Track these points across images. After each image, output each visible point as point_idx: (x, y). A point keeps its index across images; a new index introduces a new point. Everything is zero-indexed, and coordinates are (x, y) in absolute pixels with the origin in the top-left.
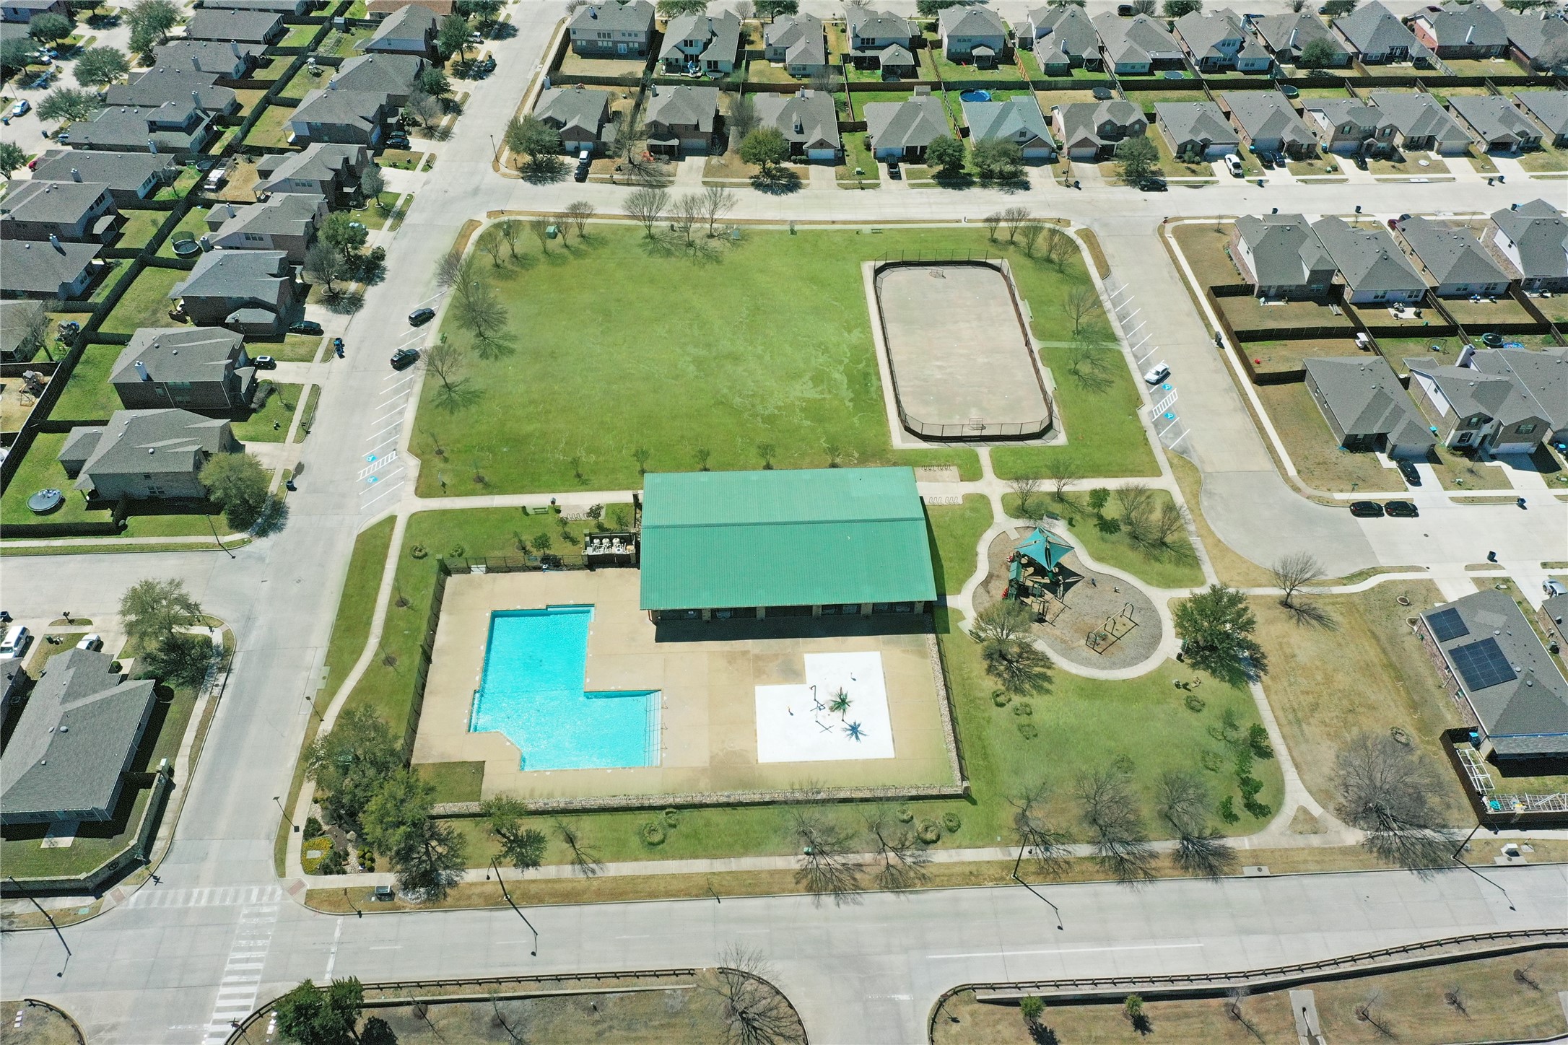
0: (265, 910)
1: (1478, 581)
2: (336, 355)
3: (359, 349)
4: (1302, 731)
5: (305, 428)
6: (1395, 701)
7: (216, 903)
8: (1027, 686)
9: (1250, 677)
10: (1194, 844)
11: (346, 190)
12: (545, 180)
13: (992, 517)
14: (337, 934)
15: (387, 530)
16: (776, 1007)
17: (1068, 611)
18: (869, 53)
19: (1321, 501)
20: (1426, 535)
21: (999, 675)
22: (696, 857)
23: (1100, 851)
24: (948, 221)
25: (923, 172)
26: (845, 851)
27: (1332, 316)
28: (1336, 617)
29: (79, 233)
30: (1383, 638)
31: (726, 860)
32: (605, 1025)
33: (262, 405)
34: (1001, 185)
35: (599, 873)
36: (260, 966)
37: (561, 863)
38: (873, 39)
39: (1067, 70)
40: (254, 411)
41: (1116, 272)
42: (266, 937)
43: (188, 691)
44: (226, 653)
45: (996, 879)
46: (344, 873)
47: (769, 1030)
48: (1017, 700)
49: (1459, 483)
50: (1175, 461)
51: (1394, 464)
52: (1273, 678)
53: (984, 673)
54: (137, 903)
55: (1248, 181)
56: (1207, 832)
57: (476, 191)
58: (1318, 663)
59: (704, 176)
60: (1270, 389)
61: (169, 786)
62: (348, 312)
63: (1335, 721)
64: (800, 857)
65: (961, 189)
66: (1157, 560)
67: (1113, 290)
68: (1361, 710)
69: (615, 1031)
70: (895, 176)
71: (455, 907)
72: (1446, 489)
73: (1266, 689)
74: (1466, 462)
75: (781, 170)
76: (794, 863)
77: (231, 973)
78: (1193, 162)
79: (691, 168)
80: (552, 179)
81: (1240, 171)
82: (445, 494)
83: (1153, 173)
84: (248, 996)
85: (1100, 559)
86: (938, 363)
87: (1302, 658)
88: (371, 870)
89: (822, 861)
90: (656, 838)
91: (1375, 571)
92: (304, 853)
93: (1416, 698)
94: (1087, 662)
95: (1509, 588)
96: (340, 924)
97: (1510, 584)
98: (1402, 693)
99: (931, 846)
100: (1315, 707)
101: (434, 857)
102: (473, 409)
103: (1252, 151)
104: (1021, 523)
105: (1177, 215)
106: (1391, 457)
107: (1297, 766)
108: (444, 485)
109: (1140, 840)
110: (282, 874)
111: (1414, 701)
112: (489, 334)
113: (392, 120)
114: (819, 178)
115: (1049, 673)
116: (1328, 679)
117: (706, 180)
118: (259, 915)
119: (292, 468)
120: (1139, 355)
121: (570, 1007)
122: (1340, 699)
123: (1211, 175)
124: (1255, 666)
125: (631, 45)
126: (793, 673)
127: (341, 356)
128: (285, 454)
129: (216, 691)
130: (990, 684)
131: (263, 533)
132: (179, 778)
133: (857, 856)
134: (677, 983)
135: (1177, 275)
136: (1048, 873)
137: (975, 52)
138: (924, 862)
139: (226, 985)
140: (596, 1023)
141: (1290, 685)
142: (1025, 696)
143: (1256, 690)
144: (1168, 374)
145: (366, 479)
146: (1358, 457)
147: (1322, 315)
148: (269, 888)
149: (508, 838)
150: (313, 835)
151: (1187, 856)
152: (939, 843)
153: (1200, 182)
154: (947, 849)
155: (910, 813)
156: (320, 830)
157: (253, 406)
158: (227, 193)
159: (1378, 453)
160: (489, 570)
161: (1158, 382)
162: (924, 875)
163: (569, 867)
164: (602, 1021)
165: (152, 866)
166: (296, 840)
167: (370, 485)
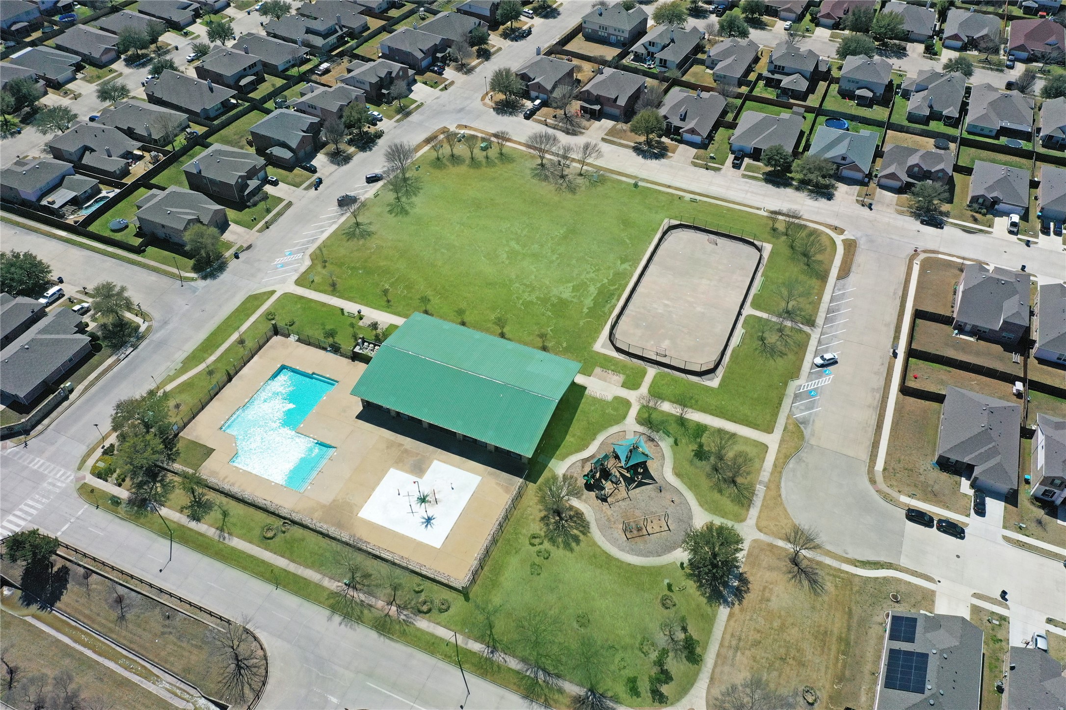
0: (59, 484)
1: (975, 610)
2: (314, 188)
3: (328, 187)
4: (734, 656)
5: (267, 226)
6: (827, 668)
7: (41, 470)
8: (560, 540)
9: (726, 601)
10: (595, 697)
11: (384, 91)
12: (506, 113)
13: (625, 417)
14: (80, 513)
15: (265, 297)
16: (259, 667)
17: (628, 502)
18: (777, 76)
19: (886, 497)
20: (958, 556)
21: (547, 525)
22: (283, 556)
23: (527, 671)
24: (751, 207)
25: (759, 168)
26: (370, 594)
27: (1011, 362)
28: (829, 586)
29: (232, 83)
30: (856, 618)
31: (298, 566)
32: (169, 630)
33: (255, 205)
34: (811, 191)
35: (226, 541)
36: (34, 512)
37: (211, 526)
38: (783, 67)
39: (926, 121)
40: (249, 207)
41: (853, 278)
42: (48, 498)
43: (109, 351)
44: (141, 338)
45: (446, 656)
46: (107, 481)
47: (246, 679)
48: (547, 545)
49: (1020, 528)
50: (791, 427)
51: (971, 492)
52: (742, 610)
53: (538, 519)
54: (9, 454)
55: (1019, 239)
56: (610, 694)
57: (461, 110)
58: (783, 613)
59: (606, 134)
60: (911, 400)
61: (66, 398)
62: (338, 165)
63: (764, 661)
64: (340, 584)
65: (778, 187)
66: (720, 491)
67: (839, 290)
68: (791, 661)
69: (171, 636)
70: (736, 166)
71: (143, 525)
72: (1005, 527)
73: (731, 615)
74: (1040, 513)
75: (659, 142)
76: (333, 585)
77: (21, 510)
78: (980, 213)
79: (601, 127)
80: (511, 114)
81: (1015, 230)
82: (309, 288)
83: (941, 213)
84: (18, 526)
85: (678, 475)
86: (666, 302)
87: (774, 604)
88: (120, 485)
89: (351, 592)
90: (270, 534)
91: (890, 566)
92: (97, 461)
93: (847, 673)
94: (614, 542)
95: (1000, 625)
96: (84, 508)
97: (1003, 622)
98: (840, 665)
99: (421, 615)
100: (756, 644)
101: (153, 492)
102: (361, 242)
103: (1039, 217)
104: (641, 429)
105: (936, 249)
106: (972, 486)
107: (712, 679)
108: (313, 281)
109: (558, 676)
110: (79, 469)
111: (843, 674)
112: (404, 199)
113: (439, 55)
114: (683, 154)
115: (582, 537)
116: (782, 628)
117: (606, 137)
118: (54, 485)
119: (245, 245)
120: (823, 342)
121: (158, 610)
122: (780, 646)
123: (990, 226)
124: (736, 595)
125: (619, 38)
126: (419, 469)
127: (316, 189)
128: (248, 236)
129: (123, 356)
130: (537, 528)
131: (204, 278)
132: (72, 397)
133: (374, 600)
134: (218, 625)
135: (900, 293)
136: (482, 668)
137: (858, 92)
138: (410, 622)
139: (15, 515)
140: (165, 626)
141: (750, 620)
142: (554, 545)
143: (723, 612)
144: (836, 362)
145: (277, 265)
146: (944, 476)
147: (1001, 359)
148: (69, 473)
149: (195, 499)
150: (107, 454)
151: (583, 703)
152: (427, 615)
153: (975, 229)
154: (430, 621)
155: (422, 587)
156: (113, 452)
157: (248, 204)
158: (325, 79)
159: (963, 479)
160: (299, 340)
161: (822, 366)
162: (405, 630)
163: (214, 530)
164: (168, 626)
165: (29, 437)
166: (99, 452)
167: (277, 268)
